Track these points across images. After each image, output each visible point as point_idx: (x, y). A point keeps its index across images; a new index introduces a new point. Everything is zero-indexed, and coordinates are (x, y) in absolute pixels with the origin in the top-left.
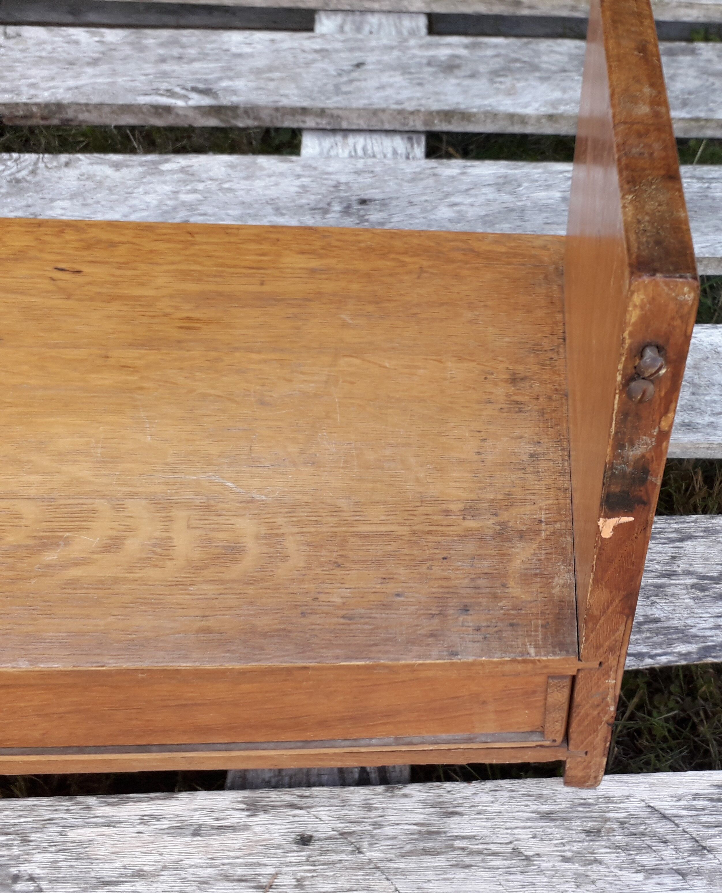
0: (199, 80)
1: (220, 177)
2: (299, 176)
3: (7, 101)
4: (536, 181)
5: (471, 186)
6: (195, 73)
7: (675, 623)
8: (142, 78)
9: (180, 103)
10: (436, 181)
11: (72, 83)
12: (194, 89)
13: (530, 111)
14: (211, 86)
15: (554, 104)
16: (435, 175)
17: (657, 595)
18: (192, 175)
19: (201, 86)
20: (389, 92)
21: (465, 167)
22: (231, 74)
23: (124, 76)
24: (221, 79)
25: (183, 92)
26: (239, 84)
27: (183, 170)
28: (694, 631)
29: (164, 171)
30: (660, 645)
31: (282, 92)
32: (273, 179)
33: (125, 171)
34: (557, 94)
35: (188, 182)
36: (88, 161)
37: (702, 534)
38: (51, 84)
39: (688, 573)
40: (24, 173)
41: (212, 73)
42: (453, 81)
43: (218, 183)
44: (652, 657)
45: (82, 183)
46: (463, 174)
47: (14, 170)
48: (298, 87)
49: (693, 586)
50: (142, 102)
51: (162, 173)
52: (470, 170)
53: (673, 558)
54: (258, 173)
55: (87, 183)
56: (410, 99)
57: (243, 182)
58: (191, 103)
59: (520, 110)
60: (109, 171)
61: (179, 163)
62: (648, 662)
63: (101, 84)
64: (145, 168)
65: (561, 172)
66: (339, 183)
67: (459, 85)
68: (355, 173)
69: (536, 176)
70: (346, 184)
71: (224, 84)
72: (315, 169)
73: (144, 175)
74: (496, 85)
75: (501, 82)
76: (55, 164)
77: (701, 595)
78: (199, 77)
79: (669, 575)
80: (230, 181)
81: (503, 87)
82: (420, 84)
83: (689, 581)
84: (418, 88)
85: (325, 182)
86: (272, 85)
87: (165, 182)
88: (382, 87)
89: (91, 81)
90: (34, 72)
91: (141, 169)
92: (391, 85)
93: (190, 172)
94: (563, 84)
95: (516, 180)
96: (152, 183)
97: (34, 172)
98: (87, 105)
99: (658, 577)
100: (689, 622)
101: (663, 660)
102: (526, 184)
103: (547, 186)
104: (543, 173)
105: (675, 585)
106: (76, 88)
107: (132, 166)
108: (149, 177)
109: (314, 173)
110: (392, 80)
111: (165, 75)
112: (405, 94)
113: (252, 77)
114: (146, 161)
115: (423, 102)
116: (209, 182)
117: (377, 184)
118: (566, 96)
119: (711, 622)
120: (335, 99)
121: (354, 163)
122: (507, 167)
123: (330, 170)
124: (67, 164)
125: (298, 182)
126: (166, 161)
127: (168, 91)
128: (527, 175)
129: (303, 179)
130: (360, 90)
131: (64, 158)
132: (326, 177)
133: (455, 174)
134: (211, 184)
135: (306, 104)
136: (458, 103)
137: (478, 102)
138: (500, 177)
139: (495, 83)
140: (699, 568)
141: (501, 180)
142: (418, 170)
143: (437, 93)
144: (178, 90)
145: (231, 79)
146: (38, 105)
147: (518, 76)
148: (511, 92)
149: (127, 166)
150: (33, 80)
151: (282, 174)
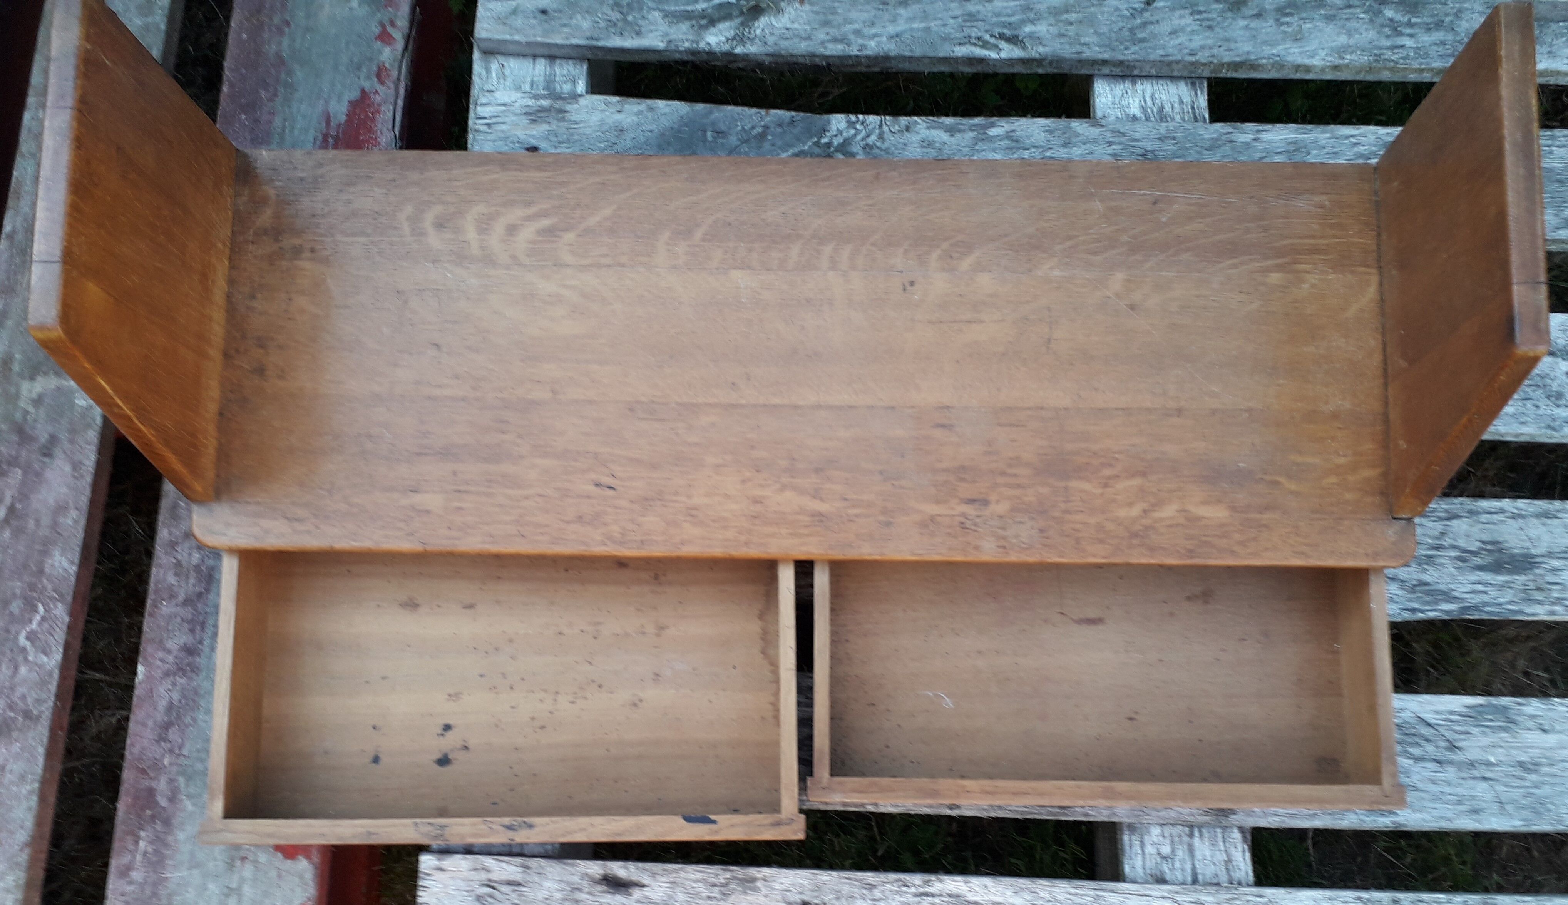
0: (1004, 25)
1: (1042, 144)
2: (1110, 144)
3: (840, 53)
4: (1324, 148)
5: (1264, 154)
6: (998, 15)
7: (1442, 587)
8: (952, 21)
9: (993, 55)
10: (1233, 149)
11: (891, 29)
12: (1002, 37)
13: (1316, 62)
14: (1016, 33)
15: (1341, 51)
16: (1231, 141)
17: (1427, 564)
18: (1017, 141)
19: (1007, 32)
20: (1182, 39)
21: (1258, 131)
22: (1031, 15)
23: (936, 19)
24: (1023, 22)
25: (992, 40)
26: (1041, 28)
27: (1009, 136)
28: (1455, 594)
29: (992, 137)
30: (1428, 603)
31: (1083, 40)
32: (1088, 145)
33: (958, 136)
34: (1343, 39)
35: (1014, 150)
36: (925, 125)
37: (1465, 514)
38: (873, 31)
39: (1454, 547)
40: (873, 139)
41: (1013, 15)
42: (1242, 23)
43: (1041, 150)
44: (1422, 611)
45: (925, 150)
46: (1255, 140)
47: (863, 134)
48: (1096, 33)
49: (1458, 558)
50: (960, 55)
51: (991, 139)
52: (1263, 136)
53: (1442, 534)
54: (1074, 140)
55: (930, 150)
56: (1203, 47)
57: (1062, 150)
58: (1003, 55)
59: (1308, 61)
60: (945, 137)
61: (1003, 127)
62: (1420, 616)
63: (918, 30)
64: (975, 133)
65: (1347, 137)
66: (1147, 151)
67: (1247, 27)
68: (1159, 139)
69: (1324, 141)
70: (1153, 151)
71: (1028, 29)
72: (1124, 134)
73: (976, 141)
74: (1282, 28)
75: (1287, 23)
76: (897, 128)
77: (1461, 564)
78: (1003, 19)
79: (1438, 548)
80: (1051, 148)
81: (1289, 30)
82: (1210, 28)
83: (1454, 554)
84: (1208, 33)
85: (1133, 150)
86: (1072, 30)
87: (994, 150)
88: (1174, 33)
89: (907, 26)
90: (854, 15)
91: (972, 134)
92: (1182, 29)
93: (1014, 138)
94: (1349, 25)
95: (1305, 147)
96: (984, 150)
97: (881, 136)
98: (911, 57)
99: (1429, 549)
100: (1452, 587)
101: (1432, 615)
102: (1314, 152)
103: (1334, 153)
104: (1331, 138)
105: (1442, 556)
106: (897, 36)
107: (963, 131)
108: (980, 144)
109: (1123, 139)
110: (1183, 22)
111: (971, 17)
112: (1198, 41)
113: (1052, 20)
114: (975, 125)
115: (1215, 51)
116: (1033, 150)
117: (1180, 152)
118: (1352, 42)
119: (1469, 587)
120: (1134, 49)
121: (1157, 128)
122: (1296, 132)
123: (1137, 136)
124: (908, 129)
125: (1110, 150)
126: (992, 125)
127: (979, 39)
128: (1315, 141)
129: (1114, 147)
130: (1154, 36)
131: (904, 120)
132: (1133, 144)
133: (1248, 140)
134: (1034, 152)
135: (1106, 56)
136: (1248, 52)
137: (1268, 51)
138: (1290, 143)
139: (1282, 24)
140: (1462, 543)
141: (1291, 148)
142: (1215, 136)
143: (1227, 40)
144: (987, 37)
145: (1033, 22)
146: (868, 57)
147: (1304, 15)
148: (1298, 38)
149: (960, 131)
150: (856, 26)
151: (1094, 141)
